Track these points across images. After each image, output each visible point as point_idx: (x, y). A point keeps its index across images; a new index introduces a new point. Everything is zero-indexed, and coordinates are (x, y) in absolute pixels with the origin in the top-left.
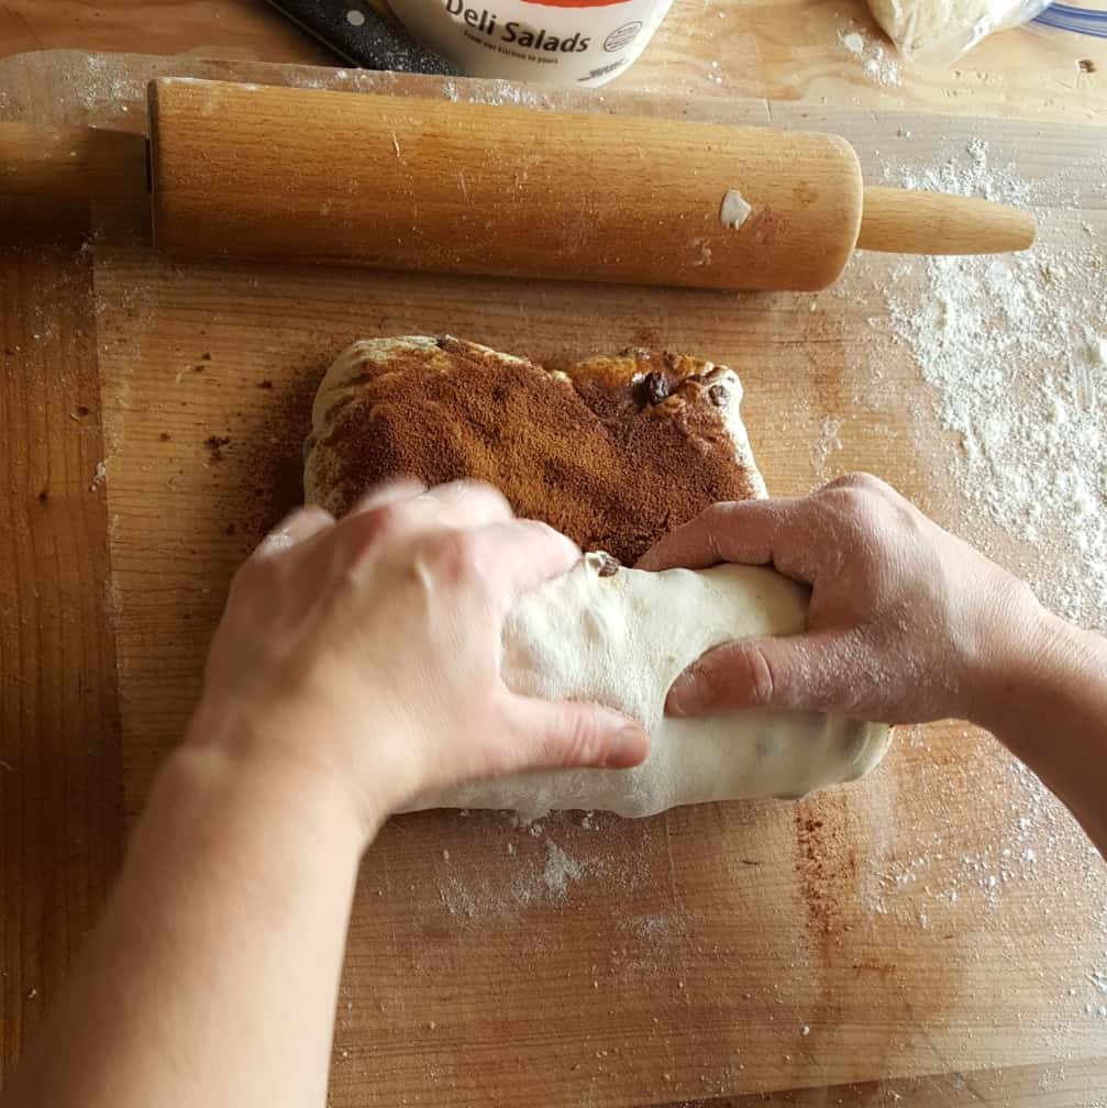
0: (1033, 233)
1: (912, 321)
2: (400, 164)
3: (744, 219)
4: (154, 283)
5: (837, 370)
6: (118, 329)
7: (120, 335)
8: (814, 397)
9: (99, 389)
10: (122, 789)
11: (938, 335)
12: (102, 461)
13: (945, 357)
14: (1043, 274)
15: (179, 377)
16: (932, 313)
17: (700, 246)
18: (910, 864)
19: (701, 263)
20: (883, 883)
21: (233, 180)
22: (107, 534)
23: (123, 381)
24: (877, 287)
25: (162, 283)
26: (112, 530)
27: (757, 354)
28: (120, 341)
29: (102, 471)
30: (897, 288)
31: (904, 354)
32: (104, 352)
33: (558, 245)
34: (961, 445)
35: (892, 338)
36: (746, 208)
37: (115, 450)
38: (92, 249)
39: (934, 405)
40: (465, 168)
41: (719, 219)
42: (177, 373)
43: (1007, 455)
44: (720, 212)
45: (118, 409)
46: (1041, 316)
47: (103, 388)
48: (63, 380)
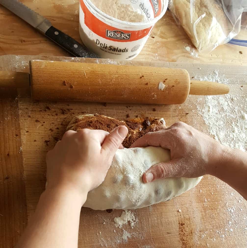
0: (229, 90)
1: (202, 111)
2: (86, 78)
3: (164, 88)
4: (32, 106)
5: (185, 122)
7: (24, 118)
9: (20, 130)
10: (27, 219)
11: (208, 113)
12: (21, 146)
13: (210, 118)
14: (231, 99)
15: (38, 127)
16: (207, 109)
17: (154, 95)
18: (205, 233)
19: (154, 98)
20: (199, 237)
21: (49, 82)
22: (23, 163)
23: (25, 128)
24: (194, 103)
25: (34, 106)
26: (24, 162)
27: (168, 119)
28: (24, 119)
29: (21, 149)
30: (199, 103)
31: (201, 118)
32: (21, 122)
33: (122, 95)
35: (198, 115)
36: (164, 86)
37: (24, 144)
38: (18, 99)
39: (208, 129)
40: (100, 78)
41: (158, 88)
42: (37, 126)
43: (224, 140)
46: (231, 109)
47: (21, 130)
48: (12, 128)
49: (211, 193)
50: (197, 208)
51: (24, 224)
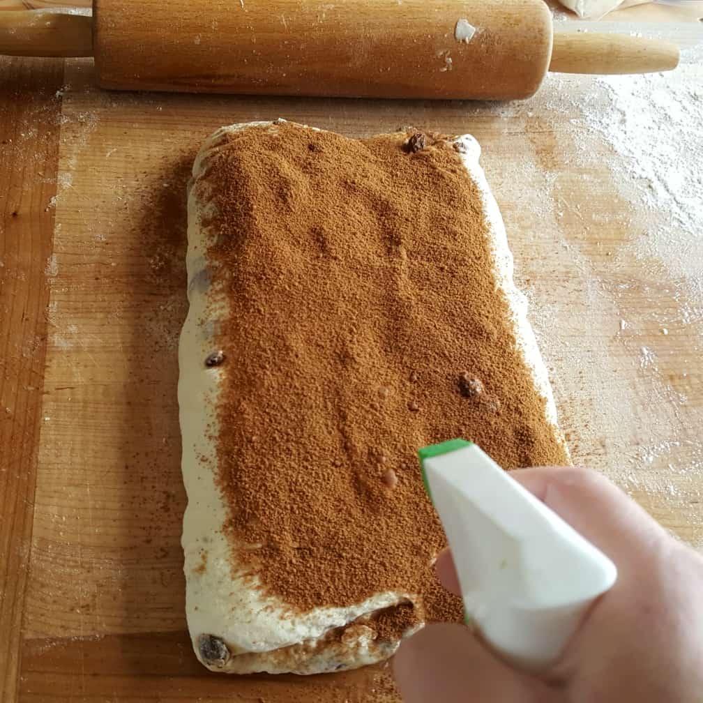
1: (603, 121)
2: (244, 11)
3: (472, 36)
4: (98, 109)
5: (552, 147)
6: (73, 131)
7: (74, 135)
8: (537, 161)
9: (58, 160)
10: (43, 377)
11: (622, 127)
12: (55, 196)
13: (629, 139)
14: (692, 97)
15: (109, 154)
16: (616, 117)
17: (443, 57)
19: (445, 69)
21: (141, 23)
22: (53, 234)
23: (74, 157)
24: (574, 104)
25: (103, 110)
26: (56, 231)
28: (74, 137)
29: (53, 201)
30: (589, 104)
31: (599, 138)
32: (64, 142)
33: (348, 59)
34: (650, 187)
35: (589, 130)
36: (473, 30)
37: (64, 190)
38: (62, 94)
39: (626, 165)
41: (455, 38)
42: (107, 152)
43: (685, 191)
44: (455, 33)
45: (68, 170)
46: (695, 118)
47: (60, 160)
48: (36, 156)
49: (662, 332)
50: (615, 371)
51: (30, 388)
